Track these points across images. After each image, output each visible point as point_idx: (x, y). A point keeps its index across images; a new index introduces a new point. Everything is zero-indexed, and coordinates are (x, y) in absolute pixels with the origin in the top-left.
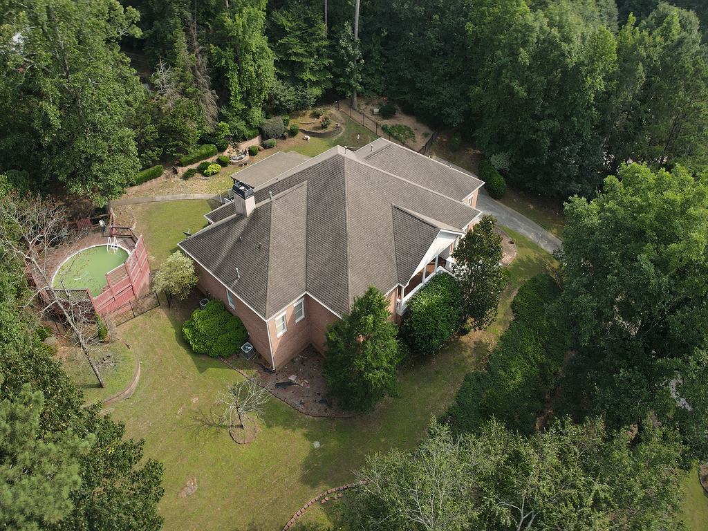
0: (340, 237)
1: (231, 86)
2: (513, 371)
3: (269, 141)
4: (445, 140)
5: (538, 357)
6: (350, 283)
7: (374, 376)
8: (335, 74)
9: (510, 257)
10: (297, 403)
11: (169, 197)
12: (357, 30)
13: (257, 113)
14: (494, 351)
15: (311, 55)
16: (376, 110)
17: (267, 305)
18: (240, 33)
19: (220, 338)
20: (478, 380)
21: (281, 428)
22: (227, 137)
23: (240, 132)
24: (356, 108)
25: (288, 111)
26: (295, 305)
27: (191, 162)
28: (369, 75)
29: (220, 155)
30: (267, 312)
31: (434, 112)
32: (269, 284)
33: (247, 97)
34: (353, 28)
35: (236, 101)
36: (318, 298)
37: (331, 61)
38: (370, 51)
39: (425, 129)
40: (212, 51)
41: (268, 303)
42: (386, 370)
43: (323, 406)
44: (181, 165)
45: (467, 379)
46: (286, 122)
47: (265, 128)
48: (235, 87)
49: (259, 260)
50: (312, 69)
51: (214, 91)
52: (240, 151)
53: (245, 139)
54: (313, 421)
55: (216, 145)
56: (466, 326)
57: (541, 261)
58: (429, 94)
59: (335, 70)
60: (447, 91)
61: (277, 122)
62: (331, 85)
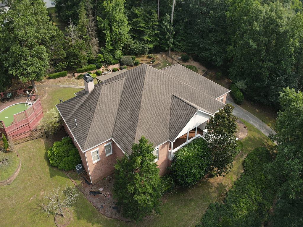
0: (137, 108)
1: (106, 38)
2: (241, 205)
3: (124, 66)
4: (213, 74)
5: (258, 198)
6: (136, 135)
7: (141, 198)
8: (160, 38)
9: (243, 135)
10: (99, 206)
11: (67, 86)
12: (172, 18)
13: (119, 53)
14: (230, 191)
15: (149, 28)
16: (180, 58)
17: (86, 142)
18: (110, 10)
19: (64, 159)
20: (217, 208)
21: (86, 221)
22: (101, 62)
23: (109, 60)
24: (170, 55)
25: (136, 54)
26: (105, 145)
27: (82, 71)
28: (177, 41)
29: (97, 70)
30: (85, 147)
31: (208, 59)
32: (90, 130)
33: (114, 43)
34: (171, 17)
35: (108, 45)
36: (117, 142)
37: (158, 31)
38: (179, 29)
39: (203, 68)
40: (97, 19)
41: (86, 141)
42: (151, 194)
43: (114, 211)
44: (77, 72)
45: (210, 207)
46: (133, 59)
47: (122, 60)
48: (108, 39)
49: (88, 116)
50: (149, 35)
51: (97, 39)
52: (108, 70)
53: (111, 64)
54: (106, 220)
55: (96, 65)
56: (213, 173)
57: (261, 140)
58: (206, 50)
59: (160, 36)
60: (215, 49)
61: (129, 58)
62: (158, 44)
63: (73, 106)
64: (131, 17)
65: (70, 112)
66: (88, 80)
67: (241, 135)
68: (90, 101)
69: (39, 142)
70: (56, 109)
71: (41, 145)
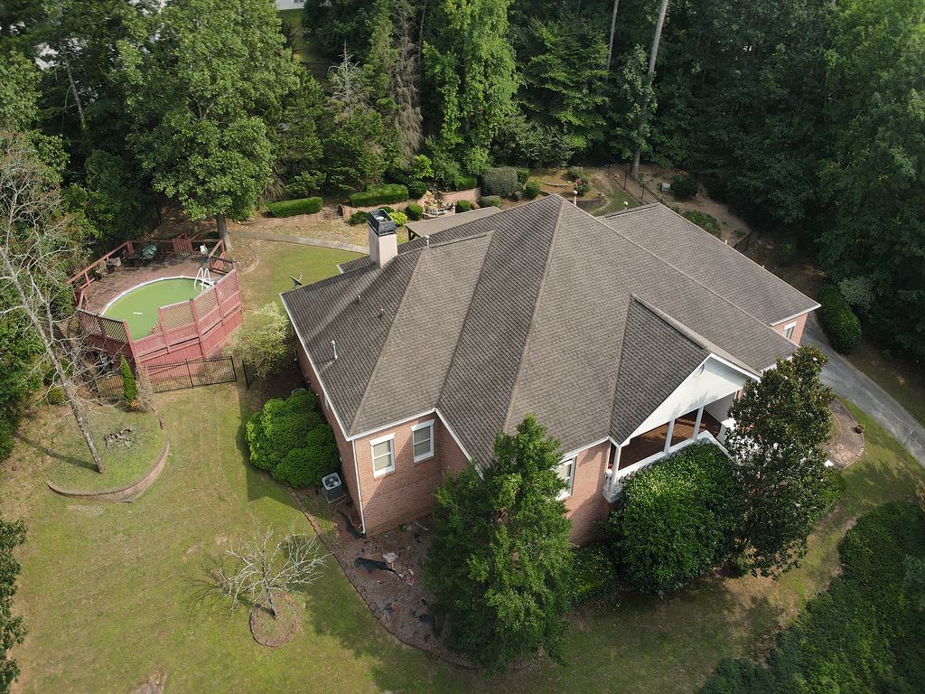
0: (520, 326)
1: (446, 108)
2: (824, 682)
3: (491, 198)
4: (769, 247)
5: (879, 665)
6: (511, 409)
7: (507, 602)
8: (609, 120)
9: (850, 455)
10: (381, 606)
11: (317, 242)
12: (654, 59)
13: (480, 157)
14: (791, 628)
15: (578, 87)
16: (666, 185)
17: (358, 412)
18: (465, 26)
19: (292, 453)
20: (745, 679)
22: (425, 179)
23: (448, 175)
24: (636, 177)
25: (531, 164)
26: (414, 428)
27: (366, 203)
28: (664, 132)
29: (411, 203)
30: (354, 424)
31: (757, 197)
32: (373, 378)
33: (469, 126)
34: (649, 56)
35: (450, 130)
36: (451, 424)
37: (607, 99)
38: (671, 96)
39: (739, 225)
40: (424, 51)
41: (360, 409)
42: (538, 597)
44: (350, 204)
45: (722, 670)
46: (522, 178)
47: (486, 178)
48: (451, 111)
49: (373, 336)
50: (576, 108)
51: (418, 109)
52: (444, 204)
53: (454, 188)
54: (398, 650)
55: (409, 188)
56: (740, 561)
58: (754, 168)
59: (610, 113)
60: (781, 166)
61: (509, 173)
62: (601, 137)
63: (331, 301)
64: (526, 50)
65: (319, 318)
66: (382, 228)
67: (843, 454)
68: (381, 292)
69: (224, 393)
70: (280, 305)
71: (228, 405)
